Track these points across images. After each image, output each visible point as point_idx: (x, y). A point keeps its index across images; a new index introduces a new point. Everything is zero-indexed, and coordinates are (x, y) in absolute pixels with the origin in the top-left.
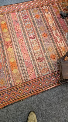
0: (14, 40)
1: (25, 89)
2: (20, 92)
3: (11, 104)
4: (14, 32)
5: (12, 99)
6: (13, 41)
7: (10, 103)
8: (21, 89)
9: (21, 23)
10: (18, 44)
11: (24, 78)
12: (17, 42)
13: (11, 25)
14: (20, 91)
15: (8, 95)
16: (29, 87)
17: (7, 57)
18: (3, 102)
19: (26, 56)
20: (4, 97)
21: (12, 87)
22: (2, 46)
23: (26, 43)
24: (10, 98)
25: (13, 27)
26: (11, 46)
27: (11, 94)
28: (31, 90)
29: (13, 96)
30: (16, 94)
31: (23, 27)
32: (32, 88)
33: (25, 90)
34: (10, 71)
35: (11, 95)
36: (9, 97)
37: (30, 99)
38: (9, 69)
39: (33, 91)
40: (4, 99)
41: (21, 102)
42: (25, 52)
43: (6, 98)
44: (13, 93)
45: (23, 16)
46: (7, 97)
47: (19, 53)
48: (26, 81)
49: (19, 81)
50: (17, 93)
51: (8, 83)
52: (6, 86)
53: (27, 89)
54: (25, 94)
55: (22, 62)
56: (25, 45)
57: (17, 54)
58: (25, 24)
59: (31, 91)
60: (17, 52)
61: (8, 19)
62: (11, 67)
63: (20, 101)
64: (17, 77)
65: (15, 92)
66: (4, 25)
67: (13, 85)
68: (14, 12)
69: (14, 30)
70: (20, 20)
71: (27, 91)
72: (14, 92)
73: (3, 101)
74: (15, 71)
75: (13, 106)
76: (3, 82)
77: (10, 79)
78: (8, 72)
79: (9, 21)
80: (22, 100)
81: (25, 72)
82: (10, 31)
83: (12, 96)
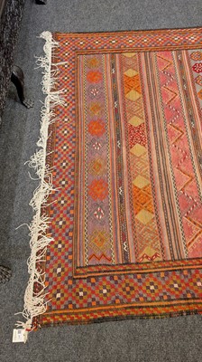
0: (154, 126)
1: (167, 282)
2: (152, 288)
3: (116, 319)
4: (159, 103)
5: (122, 303)
6: (151, 128)
7: (115, 315)
8: (155, 280)
9: (184, 81)
10: (164, 137)
11: (171, 247)
12: (164, 133)
13: (154, 84)
14: (152, 284)
15: (112, 287)
16: (182, 281)
17: (125, 170)
18: (94, 304)
19: (186, 179)
20: (98, 288)
21: (128, 264)
22: (118, 138)
23: (191, 140)
24: (117, 298)
25: (157, 88)
26: (142, 142)
27: (120, 286)
28: (188, 292)
29: (128, 293)
30: (136, 288)
31: (186, 93)
32: (191, 284)
33: (167, 287)
34: (128, 213)
35: (120, 290)
36: (113, 294)
37: (181, 320)
38: (127, 205)
39: (194, 298)
40: (97, 295)
41: (150, 323)
42: (183, 168)
43: (105, 295)
44: (127, 285)
45: (193, 63)
46: (109, 291)
47: (165, 166)
48: (176, 258)
49: (153, 252)
50: (140, 288)
51: (117, 247)
52: (109, 257)
53: (176, 286)
54: (165, 298)
55: (169, 194)
56: (187, 148)
57: (159, 167)
58: (194, 88)
59: (189, 296)
60: (158, 161)
61: (147, 66)
62: (135, 201)
63: (148, 316)
64: (148, 236)
65: (136, 284)
66: (133, 79)
67: (133, 260)
68: (167, 49)
69: (159, 98)
70: (182, 73)
71: (172, 289)
72: (131, 281)
73: (94, 300)
74: (143, 217)
75: (122, 325)
76: (102, 240)
77: (124, 237)
78: (122, 214)
79: (147, 72)
80: (154, 315)
81: (175, 229)
82: (148, 100)
83: (125, 293)
